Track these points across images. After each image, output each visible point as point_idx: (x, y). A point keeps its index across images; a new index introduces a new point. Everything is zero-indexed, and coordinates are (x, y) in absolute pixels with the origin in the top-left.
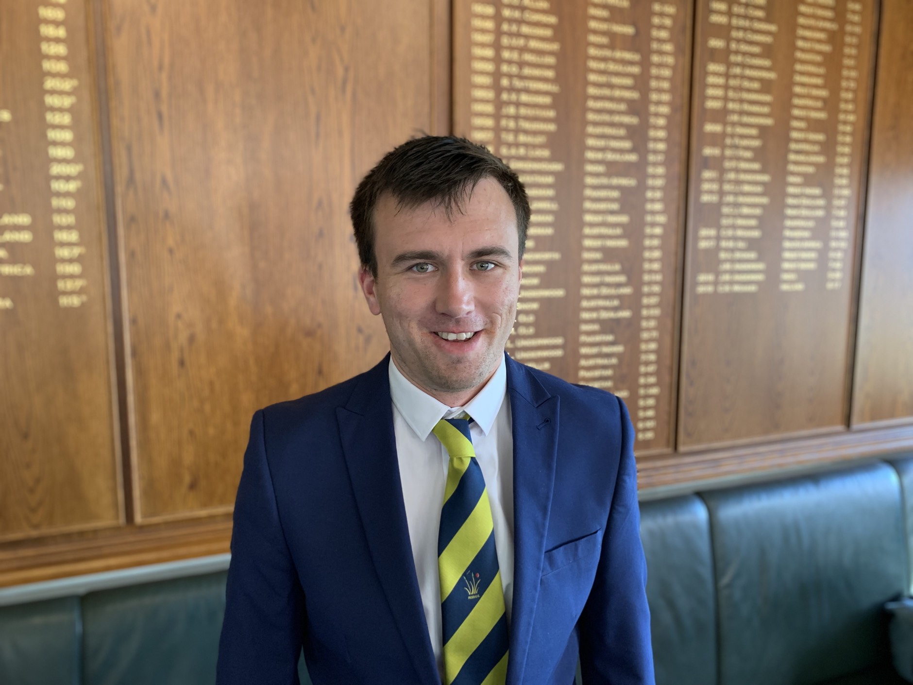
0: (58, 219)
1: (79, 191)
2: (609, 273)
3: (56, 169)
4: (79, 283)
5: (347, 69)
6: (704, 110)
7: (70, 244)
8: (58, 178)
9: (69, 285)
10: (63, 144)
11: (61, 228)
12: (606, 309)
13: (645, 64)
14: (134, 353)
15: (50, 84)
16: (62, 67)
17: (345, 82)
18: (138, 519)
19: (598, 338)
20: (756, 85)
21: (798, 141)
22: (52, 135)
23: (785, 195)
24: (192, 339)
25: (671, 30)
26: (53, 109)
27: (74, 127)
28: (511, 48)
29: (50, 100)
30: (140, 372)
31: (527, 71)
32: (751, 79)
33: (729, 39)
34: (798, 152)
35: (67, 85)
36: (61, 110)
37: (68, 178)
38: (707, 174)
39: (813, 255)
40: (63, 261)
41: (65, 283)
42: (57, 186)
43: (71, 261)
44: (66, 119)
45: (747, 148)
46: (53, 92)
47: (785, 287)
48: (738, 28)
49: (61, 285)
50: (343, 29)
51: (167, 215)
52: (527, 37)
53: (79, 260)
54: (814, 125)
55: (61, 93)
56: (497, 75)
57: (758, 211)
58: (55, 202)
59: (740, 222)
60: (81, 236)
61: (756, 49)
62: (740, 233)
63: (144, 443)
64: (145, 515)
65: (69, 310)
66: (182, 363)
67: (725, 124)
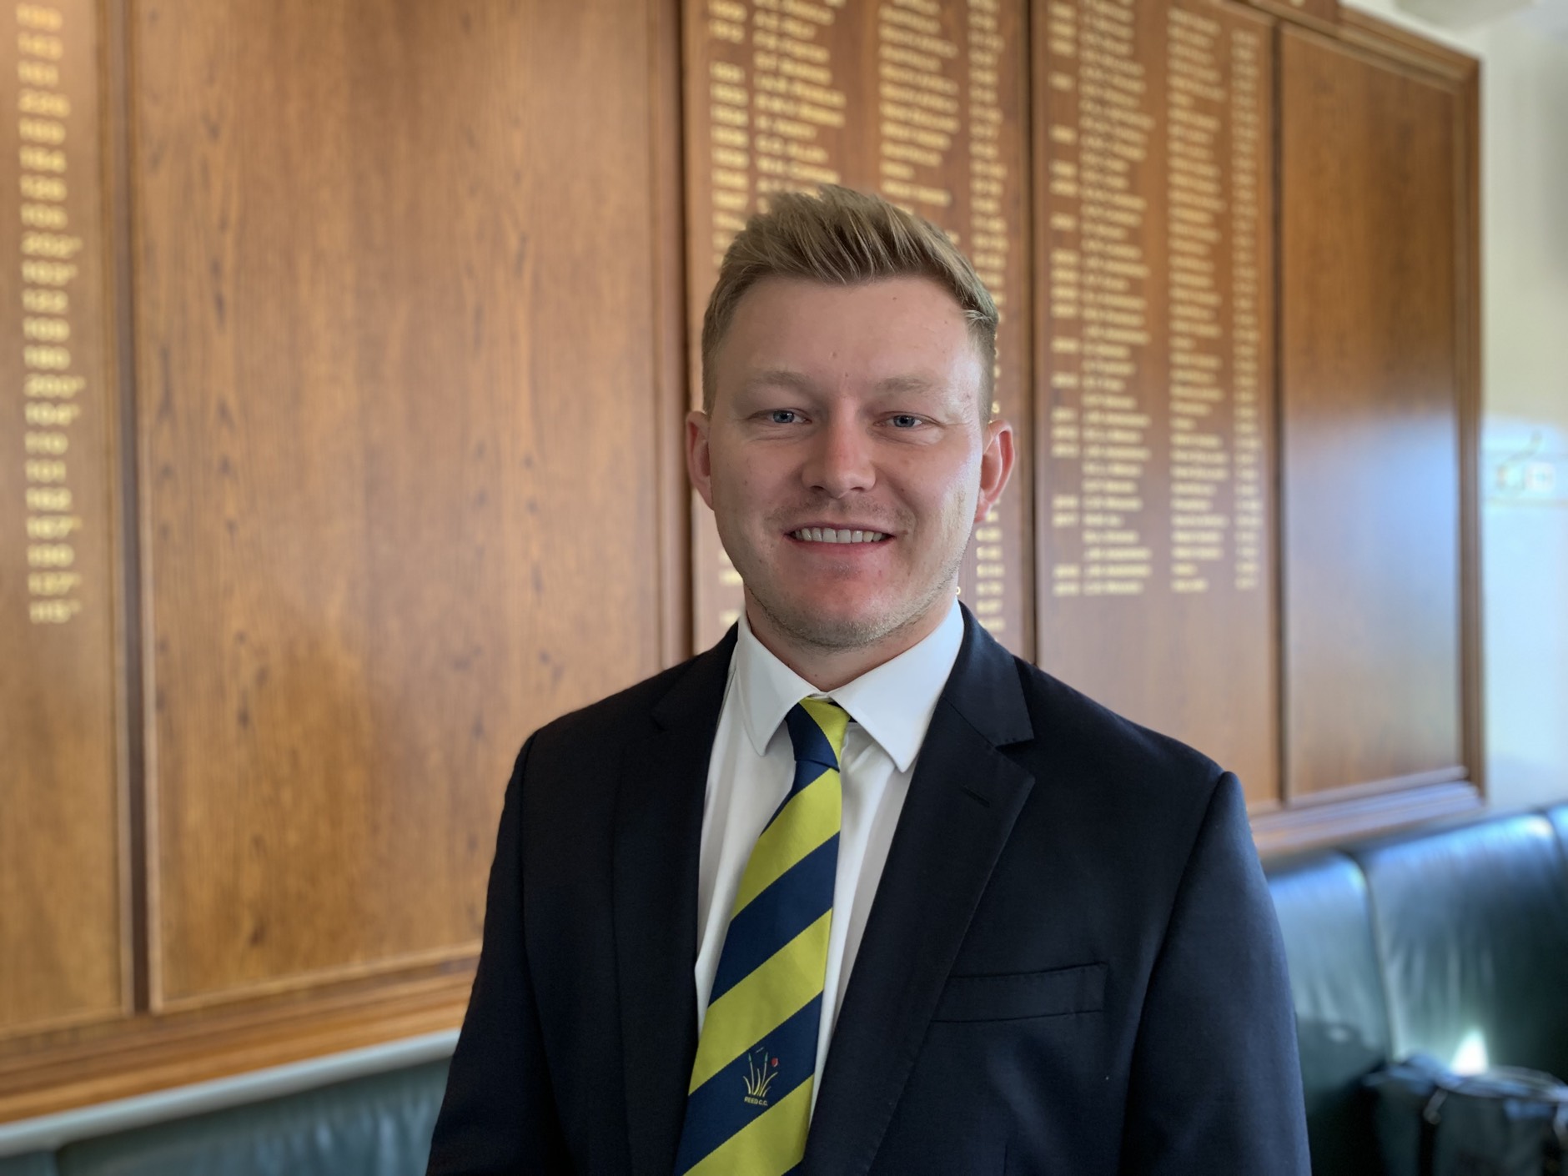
0: (35, 470)
1: (74, 422)
3: (36, 386)
4: (66, 581)
5: (524, 239)
6: (1052, 320)
7: (54, 514)
8: (40, 400)
9: (50, 584)
10: (51, 344)
11: (39, 485)
14: (161, 703)
15: (32, 244)
16: (55, 218)
17: (521, 257)
18: (158, 1002)
20: (1120, 285)
21: (1184, 367)
22: (33, 328)
23: (1170, 447)
24: (262, 676)
25: (1001, 200)
26: (35, 286)
27: (69, 316)
29: (31, 271)
30: (170, 735)
32: (1115, 276)
33: (1080, 218)
34: (1185, 384)
35: (63, 247)
36: (50, 288)
37: (56, 401)
38: (1061, 414)
39: (1213, 537)
40: (41, 541)
41: (43, 580)
42: (36, 413)
43: (54, 542)
44: (59, 303)
45: (1114, 376)
46: (37, 258)
47: (1180, 586)
48: (1093, 202)
49: (35, 584)
50: (518, 177)
51: (225, 467)
53: (70, 540)
54: (1203, 346)
55: (52, 260)
57: (1133, 471)
58: (32, 442)
59: (1112, 486)
60: (75, 499)
61: (1117, 233)
62: (1112, 503)
63: (173, 864)
64: (169, 996)
65: (46, 627)
66: (244, 719)
67: (1082, 339)
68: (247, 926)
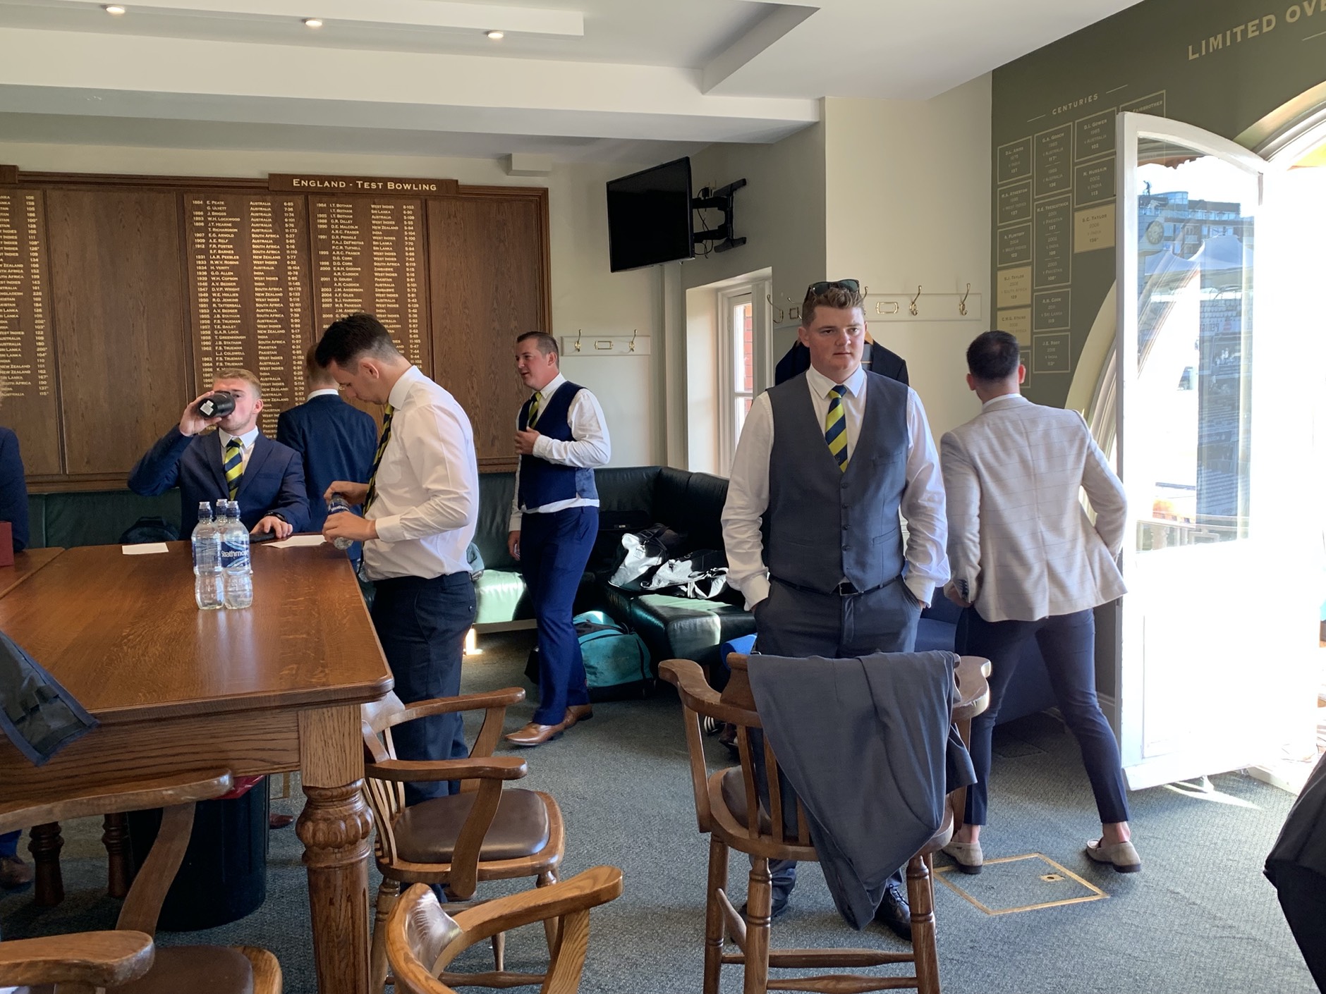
0: (39, 366)
1: (46, 356)
2: (275, 382)
3: (38, 349)
4: (46, 388)
5: (144, 307)
7: (43, 374)
9: (43, 388)
10: (41, 341)
11: (40, 369)
12: (274, 397)
13: (286, 291)
14: (65, 411)
15: (37, 322)
16: (41, 316)
17: (144, 312)
18: (67, 472)
19: (272, 410)
22: (38, 338)
24: (86, 408)
25: (298, 276)
26: (38, 330)
27: (44, 335)
28: (217, 292)
29: (37, 327)
30: (67, 418)
31: (224, 300)
32: (348, 293)
33: (332, 277)
35: (42, 322)
36: (40, 330)
37: (42, 352)
40: (41, 380)
42: (39, 355)
43: (44, 380)
44: (42, 333)
46: (38, 324)
48: (338, 272)
49: (40, 388)
50: (142, 293)
51: (76, 364)
52: (224, 287)
53: (46, 379)
55: (40, 324)
56: (210, 303)
58: (39, 360)
60: (47, 371)
61: (349, 280)
65: (43, 397)
66: (83, 416)
68: (86, 460)
